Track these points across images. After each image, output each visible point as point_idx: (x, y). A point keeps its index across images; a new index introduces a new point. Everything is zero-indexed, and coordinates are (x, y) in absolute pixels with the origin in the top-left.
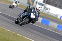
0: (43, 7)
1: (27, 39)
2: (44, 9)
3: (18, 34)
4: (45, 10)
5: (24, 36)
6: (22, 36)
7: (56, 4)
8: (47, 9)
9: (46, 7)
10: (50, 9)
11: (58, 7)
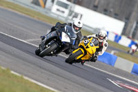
0: (67, 11)
1: (32, 83)
2: (70, 15)
3: (12, 72)
4: (70, 18)
5: (26, 75)
6: (20, 75)
7: (96, 4)
8: (76, 16)
9: (73, 12)
10: (81, 16)
11: (100, 12)
